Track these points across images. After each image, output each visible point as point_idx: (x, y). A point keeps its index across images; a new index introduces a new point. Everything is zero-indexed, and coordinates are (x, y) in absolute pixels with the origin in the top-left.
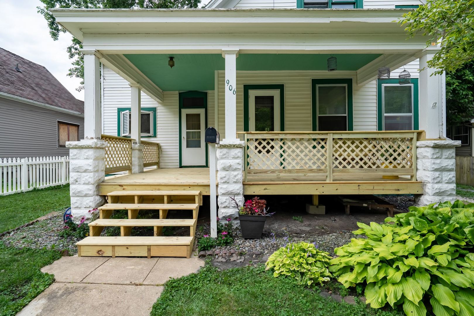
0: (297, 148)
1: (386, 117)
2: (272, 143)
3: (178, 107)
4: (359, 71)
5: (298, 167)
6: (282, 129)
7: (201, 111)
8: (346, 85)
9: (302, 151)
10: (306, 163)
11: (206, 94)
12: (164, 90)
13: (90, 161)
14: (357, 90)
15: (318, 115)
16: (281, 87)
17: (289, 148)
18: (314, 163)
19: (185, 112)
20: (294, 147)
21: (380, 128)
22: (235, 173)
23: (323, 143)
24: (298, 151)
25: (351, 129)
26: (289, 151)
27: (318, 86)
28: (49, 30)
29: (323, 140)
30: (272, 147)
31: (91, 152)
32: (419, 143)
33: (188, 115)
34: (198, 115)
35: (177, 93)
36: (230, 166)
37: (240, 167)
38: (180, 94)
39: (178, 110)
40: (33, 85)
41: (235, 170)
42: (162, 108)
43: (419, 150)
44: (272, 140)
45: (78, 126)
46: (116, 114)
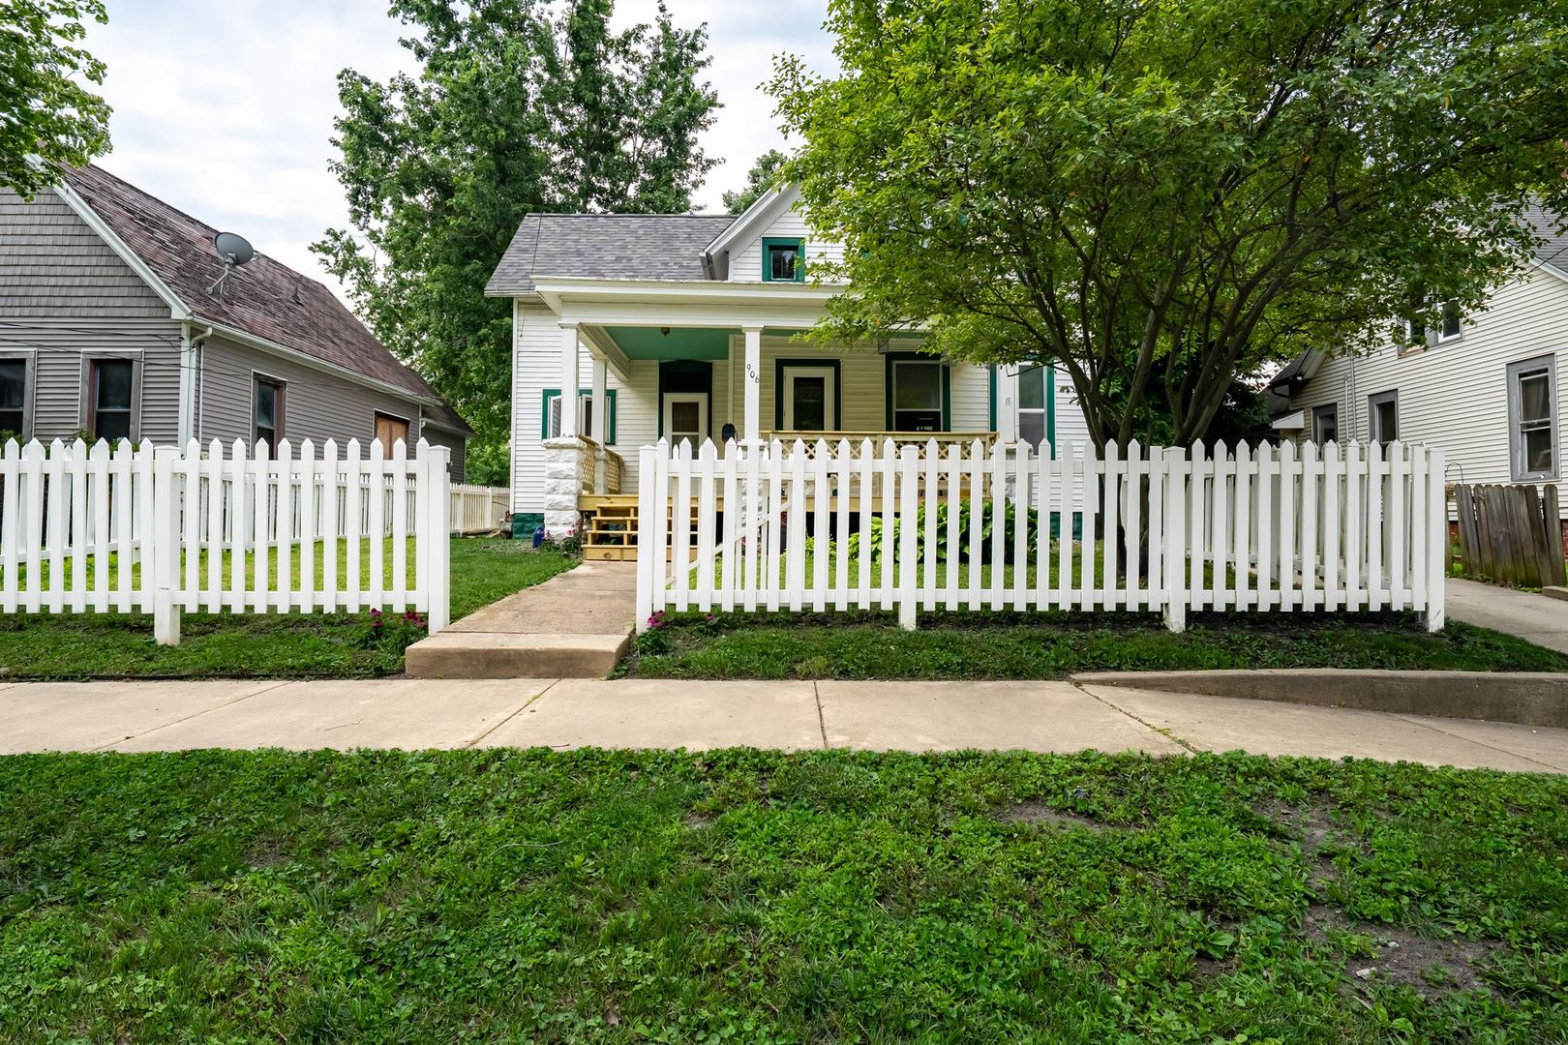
3: (657, 389)
7: (700, 398)
8: (939, 362)
11: (710, 366)
12: (631, 358)
13: (573, 465)
16: (835, 364)
19: (671, 398)
21: (993, 428)
27: (895, 363)
31: (573, 454)
33: (675, 405)
34: (695, 406)
35: (656, 362)
38: (662, 366)
39: (657, 394)
42: (627, 390)
45: (406, 423)
46: (540, 401)
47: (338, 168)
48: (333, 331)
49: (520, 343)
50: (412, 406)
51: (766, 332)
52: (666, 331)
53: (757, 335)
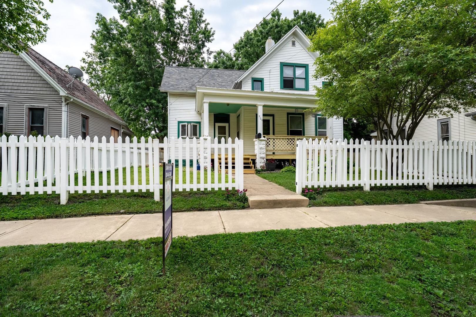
0: (279, 141)
1: (319, 131)
2: (269, 140)
5: (285, 149)
6: (274, 134)
7: (226, 125)
8: (302, 116)
9: (280, 143)
10: (287, 148)
11: (229, 115)
14: (307, 118)
15: (290, 129)
16: (273, 116)
17: (276, 141)
18: (290, 148)
19: (217, 125)
21: (316, 135)
22: (263, 150)
23: (293, 140)
25: (304, 135)
27: (289, 116)
29: (293, 139)
30: (269, 141)
33: (219, 127)
34: (225, 127)
35: (213, 114)
36: (262, 147)
37: (265, 148)
39: (213, 123)
41: (263, 149)
44: (269, 138)
45: (118, 130)
46: (177, 125)
49: (170, 107)
50: (119, 125)
51: (264, 106)
52: (228, 104)
53: (262, 107)
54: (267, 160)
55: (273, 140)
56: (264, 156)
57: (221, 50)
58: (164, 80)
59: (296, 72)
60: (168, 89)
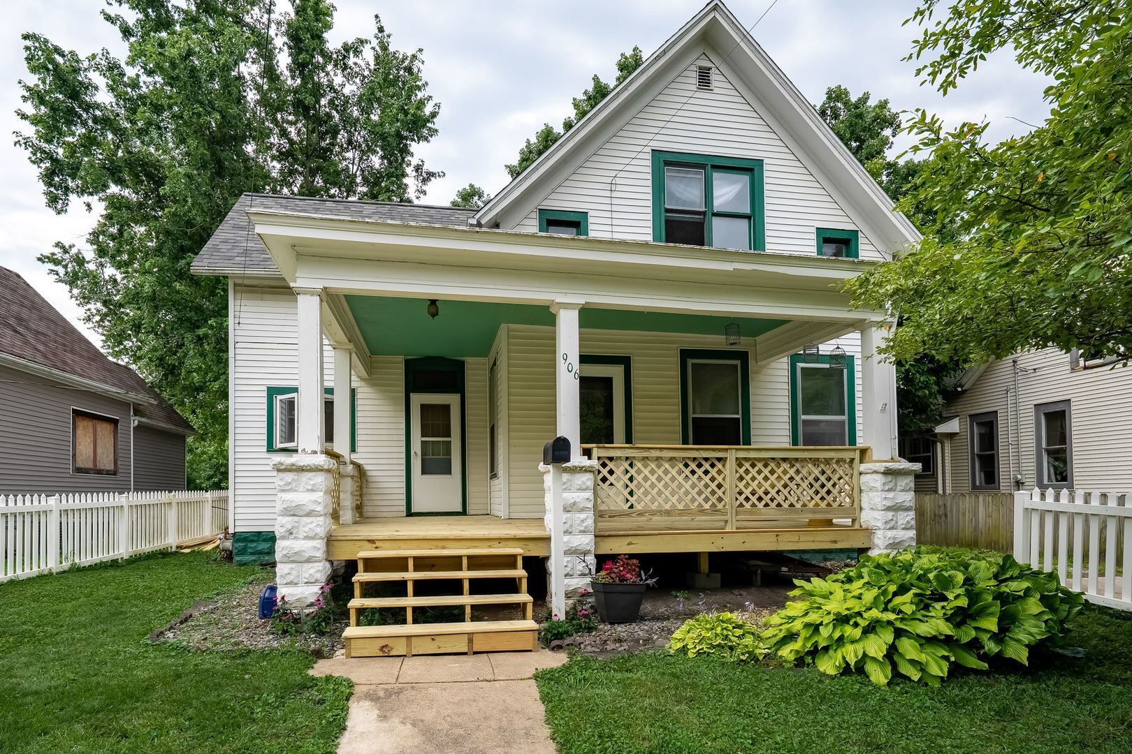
0: (652, 472)
1: (804, 421)
2: (611, 465)
3: (403, 389)
4: (759, 339)
5: (680, 507)
6: (629, 440)
7: (452, 400)
8: (738, 362)
9: (659, 479)
10: (693, 500)
11: (462, 364)
12: (373, 353)
13: (319, 496)
14: (757, 372)
15: (691, 415)
16: (625, 361)
17: (639, 472)
18: (707, 500)
19: (418, 399)
20: (646, 472)
21: (795, 442)
22: (583, 516)
23: (719, 466)
24: (653, 479)
25: (748, 441)
26: (639, 478)
27: (690, 362)
28: (42, 187)
29: (719, 459)
30: (611, 472)
31: (320, 479)
32: (863, 467)
33: (425, 408)
34: (446, 408)
35: (401, 358)
36: (575, 503)
37: (590, 505)
38: (407, 362)
39: (403, 395)
40: (12, 321)
41: (583, 510)
42: (368, 390)
43: (864, 478)
44: (611, 459)
45: (115, 422)
46: (265, 400)
47: (27, 143)
48: (20, 320)
49: (238, 333)
52: (434, 309)
54: (602, 560)
55: (626, 465)
56: (586, 541)
57: (471, 186)
58: (222, 234)
59: (716, 193)
60: (226, 263)
